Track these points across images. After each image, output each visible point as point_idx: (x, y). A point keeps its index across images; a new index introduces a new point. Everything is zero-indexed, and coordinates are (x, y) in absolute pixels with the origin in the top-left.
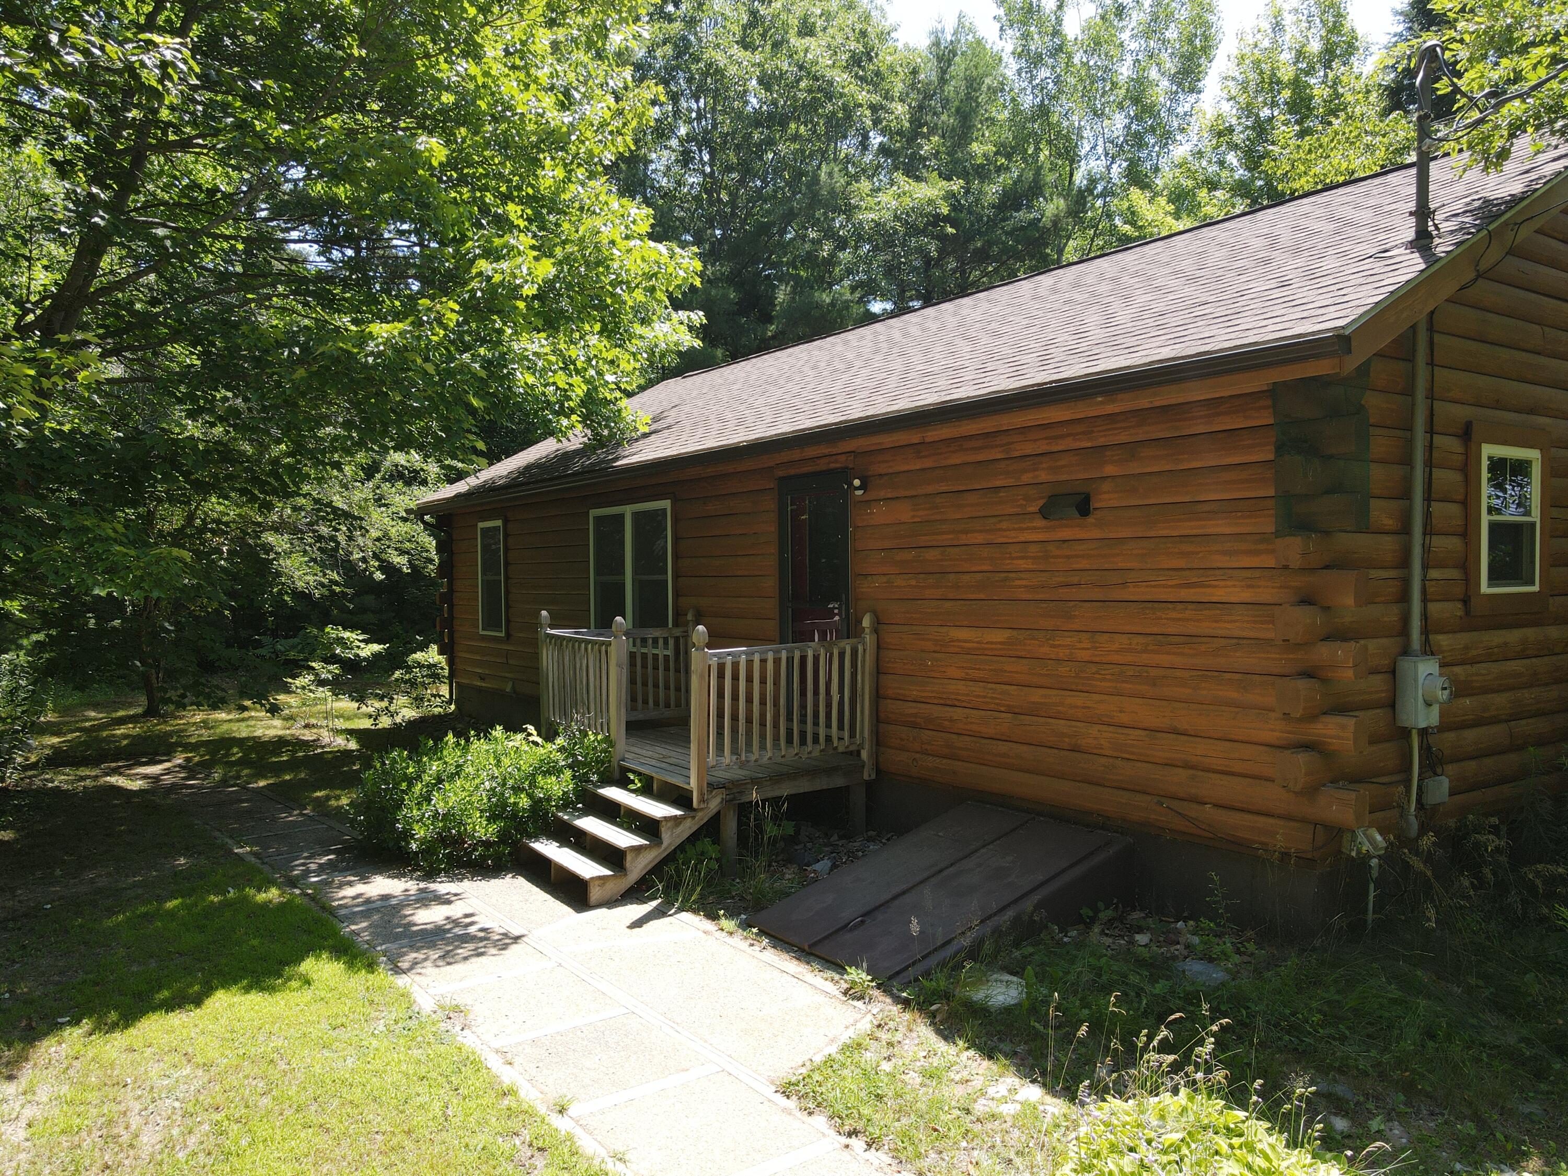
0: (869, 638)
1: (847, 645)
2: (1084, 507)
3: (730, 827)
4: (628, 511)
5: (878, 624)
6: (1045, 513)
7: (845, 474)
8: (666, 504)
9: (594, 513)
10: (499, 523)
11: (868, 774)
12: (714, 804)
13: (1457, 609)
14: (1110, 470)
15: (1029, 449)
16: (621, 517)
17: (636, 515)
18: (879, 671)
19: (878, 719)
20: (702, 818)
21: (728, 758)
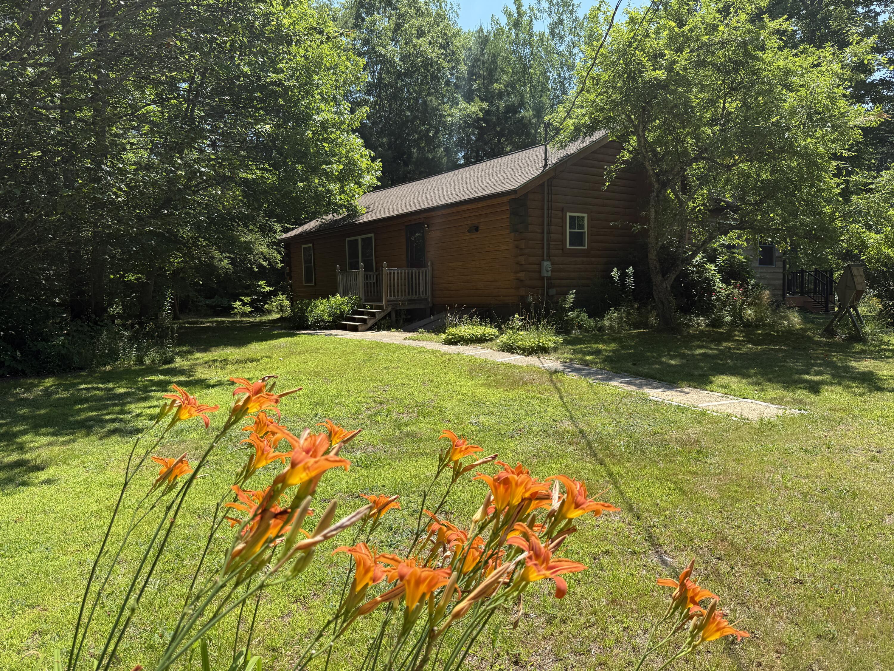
0: (430, 268)
1: (424, 269)
2: (477, 229)
3: (393, 315)
4: (359, 238)
5: (432, 264)
6: (469, 231)
7: (423, 224)
8: (372, 235)
9: (347, 239)
10: (311, 245)
11: (430, 305)
12: (389, 309)
13: (561, 251)
14: (482, 220)
15: (466, 215)
16: (357, 240)
17: (363, 240)
18: (433, 277)
19: (433, 290)
20: (386, 312)
21: (392, 297)
